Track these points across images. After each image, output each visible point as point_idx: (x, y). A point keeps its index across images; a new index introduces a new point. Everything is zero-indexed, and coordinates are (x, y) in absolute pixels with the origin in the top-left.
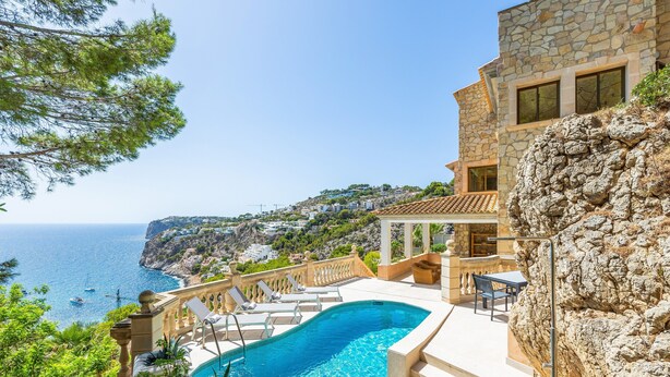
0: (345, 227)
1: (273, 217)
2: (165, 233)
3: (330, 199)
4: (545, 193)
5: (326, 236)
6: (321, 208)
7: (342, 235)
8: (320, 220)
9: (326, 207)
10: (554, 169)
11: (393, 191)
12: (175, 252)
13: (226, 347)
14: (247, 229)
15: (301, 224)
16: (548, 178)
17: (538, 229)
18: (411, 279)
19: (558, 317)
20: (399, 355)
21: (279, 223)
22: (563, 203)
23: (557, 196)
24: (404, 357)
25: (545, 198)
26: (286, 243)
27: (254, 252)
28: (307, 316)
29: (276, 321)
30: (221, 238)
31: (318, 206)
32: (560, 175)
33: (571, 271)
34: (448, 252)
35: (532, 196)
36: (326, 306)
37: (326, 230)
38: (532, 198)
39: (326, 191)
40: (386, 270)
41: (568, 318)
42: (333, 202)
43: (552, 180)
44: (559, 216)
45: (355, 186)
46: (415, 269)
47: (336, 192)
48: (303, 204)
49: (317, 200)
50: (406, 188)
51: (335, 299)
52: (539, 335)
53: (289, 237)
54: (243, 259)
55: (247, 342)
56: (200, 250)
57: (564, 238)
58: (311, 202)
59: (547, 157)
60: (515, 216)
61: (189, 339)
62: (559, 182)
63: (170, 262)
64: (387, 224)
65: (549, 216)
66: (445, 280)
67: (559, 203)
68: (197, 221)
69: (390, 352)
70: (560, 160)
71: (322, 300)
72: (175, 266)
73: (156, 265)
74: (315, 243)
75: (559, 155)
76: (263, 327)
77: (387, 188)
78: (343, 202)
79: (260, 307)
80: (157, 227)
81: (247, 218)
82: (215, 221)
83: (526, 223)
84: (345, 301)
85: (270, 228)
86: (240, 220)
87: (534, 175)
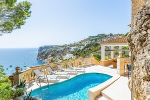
0: (96, 48)
1: (74, 45)
2: (43, 50)
3: (91, 39)
4: (140, 32)
5: (90, 51)
6: (89, 42)
7: (95, 51)
8: (88, 46)
9: (90, 42)
10: (144, 21)
11: (113, 36)
12: (46, 56)
13: (43, 84)
14: (65, 49)
15: (82, 47)
16: (141, 25)
17: (137, 47)
18: (112, 66)
19: (142, 84)
20: (92, 92)
21: (75, 47)
22: (146, 35)
23: (144, 32)
24: (93, 93)
25: (140, 34)
26: (78, 53)
27: (68, 56)
28: (72, 77)
29: (61, 78)
30: (58, 52)
31: (88, 42)
32: (145, 24)
33: (145, 64)
34: (119, 57)
35: (135, 33)
36: (79, 74)
37: (90, 49)
38: (135, 34)
39: (90, 37)
40: (103, 62)
41: (145, 84)
42: (93, 40)
43: (143, 26)
44: (145, 41)
45: (100, 35)
46: (113, 63)
47: (94, 37)
48: (83, 41)
49: (87, 40)
50: (118, 34)
51: (83, 72)
52: (136, 90)
53: (78, 51)
54: (65, 58)
55: (50, 84)
56: (53, 56)
57: (145, 50)
58: (85, 40)
59: (142, 16)
60: (129, 42)
61: (34, 82)
62: (145, 26)
63: (45, 59)
64: (103, 47)
65: (141, 41)
66: (118, 67)
67: (144, 36)
68: (52, 47)
69: (89, 91)
70: (146, 17)
71: (79, 72)
72: (46, 60)
73: (41, 59)
74: (87, 53)
75: (146, 15)
76: (55, 79)
77: (111, 35)
78: (96, 40)
79: (57, 73)
80: (41, 49)
81: (65, 46)
82: (57, 47)
83: (133, 44)
84: (86, 72)
85: (73, 49)
86: (64, 46)
87: (136, 24)
